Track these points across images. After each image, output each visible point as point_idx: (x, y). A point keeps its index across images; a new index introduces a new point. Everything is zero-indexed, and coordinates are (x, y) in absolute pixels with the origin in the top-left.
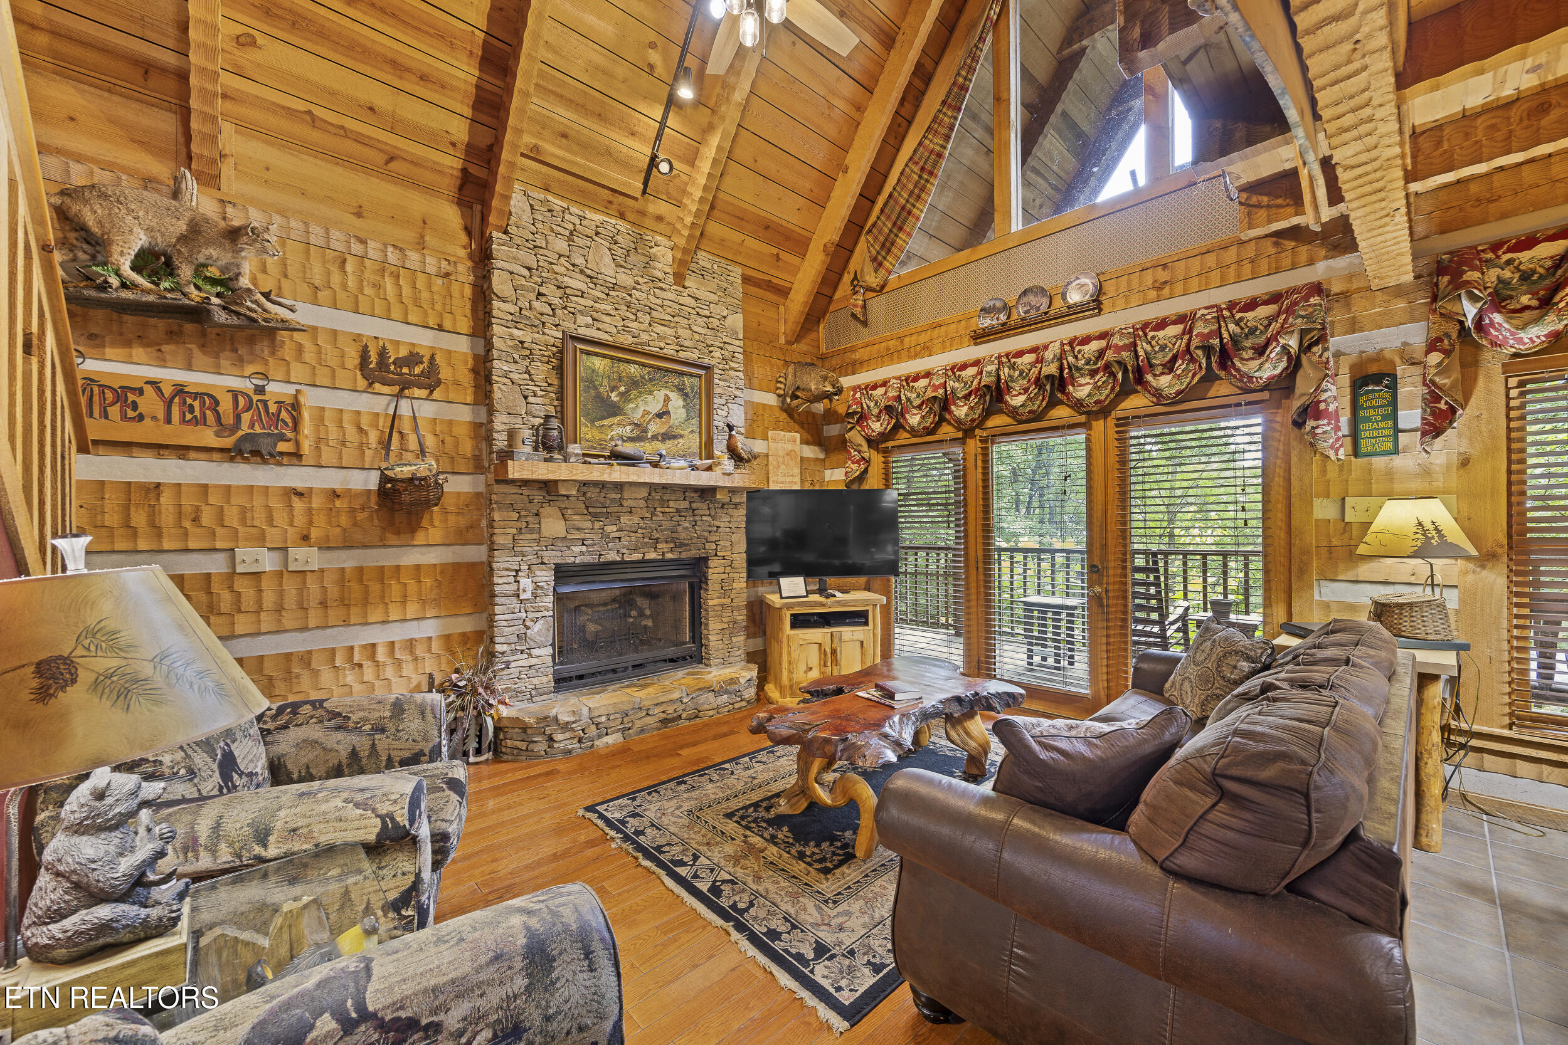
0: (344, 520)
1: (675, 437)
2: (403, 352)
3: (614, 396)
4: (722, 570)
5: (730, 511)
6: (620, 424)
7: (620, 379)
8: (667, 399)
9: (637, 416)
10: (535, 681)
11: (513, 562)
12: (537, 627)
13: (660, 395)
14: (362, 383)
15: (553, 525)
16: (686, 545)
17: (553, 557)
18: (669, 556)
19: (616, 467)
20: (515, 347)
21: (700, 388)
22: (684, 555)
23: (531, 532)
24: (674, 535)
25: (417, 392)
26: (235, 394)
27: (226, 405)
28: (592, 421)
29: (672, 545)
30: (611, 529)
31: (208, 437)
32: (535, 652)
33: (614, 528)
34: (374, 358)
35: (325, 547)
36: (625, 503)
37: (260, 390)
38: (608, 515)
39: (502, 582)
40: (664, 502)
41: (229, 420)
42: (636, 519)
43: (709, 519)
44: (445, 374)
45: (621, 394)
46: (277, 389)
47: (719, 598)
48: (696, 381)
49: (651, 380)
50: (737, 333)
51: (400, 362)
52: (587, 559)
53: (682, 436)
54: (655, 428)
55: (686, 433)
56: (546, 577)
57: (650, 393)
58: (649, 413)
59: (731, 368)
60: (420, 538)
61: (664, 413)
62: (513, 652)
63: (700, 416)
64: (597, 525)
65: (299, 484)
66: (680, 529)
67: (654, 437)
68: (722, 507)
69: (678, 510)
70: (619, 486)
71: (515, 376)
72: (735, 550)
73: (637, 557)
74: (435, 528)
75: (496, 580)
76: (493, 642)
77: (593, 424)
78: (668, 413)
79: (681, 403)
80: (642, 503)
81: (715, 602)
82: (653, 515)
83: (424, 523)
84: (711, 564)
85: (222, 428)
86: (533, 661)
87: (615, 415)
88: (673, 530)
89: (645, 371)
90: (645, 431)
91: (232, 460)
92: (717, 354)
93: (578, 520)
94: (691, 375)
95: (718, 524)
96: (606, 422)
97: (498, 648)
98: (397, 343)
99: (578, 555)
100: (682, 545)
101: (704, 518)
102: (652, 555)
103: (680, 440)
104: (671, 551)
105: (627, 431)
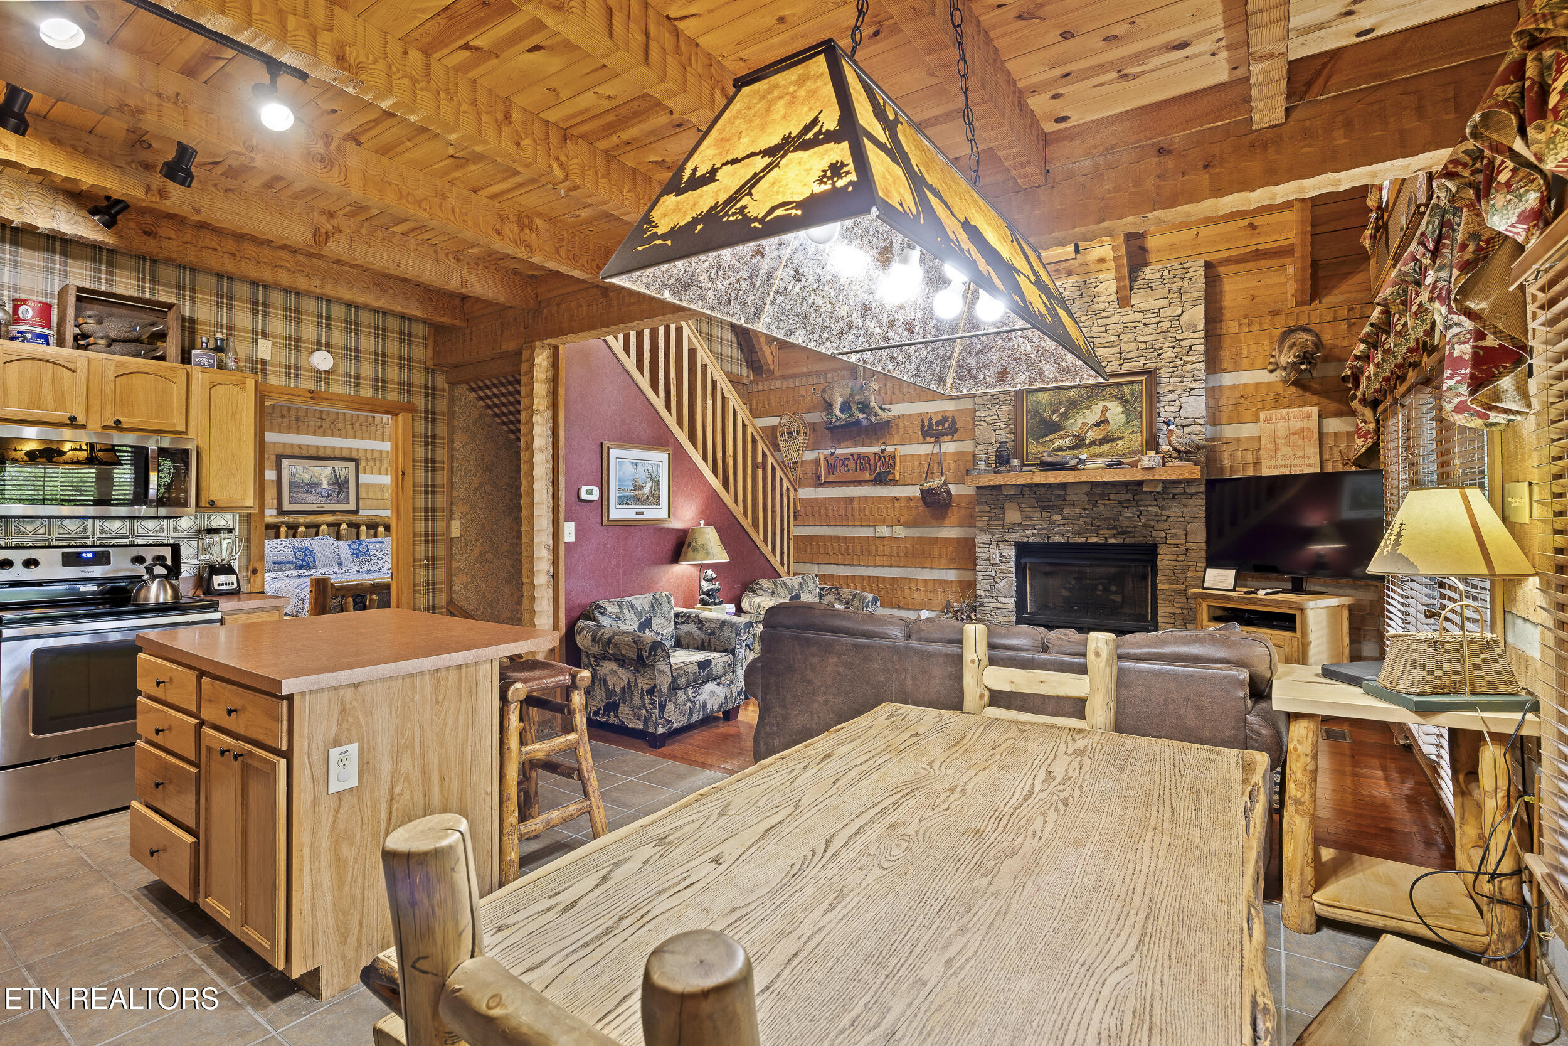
0: (913, 512)
1: (1114, 440)
2: (940, 417)
3: (1055, 418)
4: (1174, 557)
5: (1184, 502)
6: (1060, 438)
7: (1060, 403)
8: (1105, 409)
9: (1075, 429)
10: (1000, 618)
11: (987, 539)
12: (1003, 583)
13: (1098, 408)
14: (921, 438)
15: (1013, 515)
16: (1130, 532)
17: (1013, 536)
18: (1112, 541)
19: (1038, 473)
20: (989, 400)
21: (1142, 392)
22: (1128, 541)
23: (998, 519)
24: (1116, 523)
25: (946, 438)
26: (875, 454)
27: (872, 458)
28: (1037, 440)
29: (1114, 532)
30: (1055, 518)
31: (867, 476)
32: (1000, 599)
33: (1060, 517)
34: (926, 422)
35: (906, 525)
36: (1068, 498)
37: (883, 451)
38: (1053, 507)
39: (981, 551)
40: (1102, 496)
41: (873, 467)
42: (1077, 510)
43: (1156, 509)
44: (960, 425)
45: (1061, 415)
46: (889, 449)
47: (1170, 583)
48: (1136, 387)
49: (1089, 397)
50: (1195, 326)
51: (938, 423)
52: (1037, 539)
53: (1121, 438)
54: (1091, 436)
55: (1126, 434)
56: (1010, 552)
57: (1088, 408)
58: (1086, 424)
59: (1186, 363)
60: (947, 522)
61: (1102, 422)
62: (987, 597)
63: (1141, 417)
64: (1044, 514)
65: (896, 494)
66: (1121, 518)
67: (1093, 443)
68: (1174, 498)
69: (1120, 503)
70: (1063, 486)
71: (988, 419)
72: (1190, 538)
73: (1081, 540)
74: (954, 516)
75: (978, 550)
76: (975, 589)
77: (1038, 442)
78: (1106, 421)
79: (1120, 409)
80: (1084, 498)
81: (1166, 587)
82: (1094, 506)
83: (949, 514)
84: (1160, 550)
85: (872, 471)
86: (999, 605)
87: (1056, 431)
88: (1115, 519)
89: (1083, 392)
90: (1084, 439)
91: (875, 485)
92: (1168, 354)
93: (1029, 511)
94: (1131, 383)
95: (1167, 513)
96: (1048, 438)
97: (978, 592)
98: (935, 413)
99: (1030, 536)
100: (1124, 532)
101: (1150, 509)
102: (1094, 540)
103: (1120, 442)
104: (1114, 536)
105: (1067, 442)
